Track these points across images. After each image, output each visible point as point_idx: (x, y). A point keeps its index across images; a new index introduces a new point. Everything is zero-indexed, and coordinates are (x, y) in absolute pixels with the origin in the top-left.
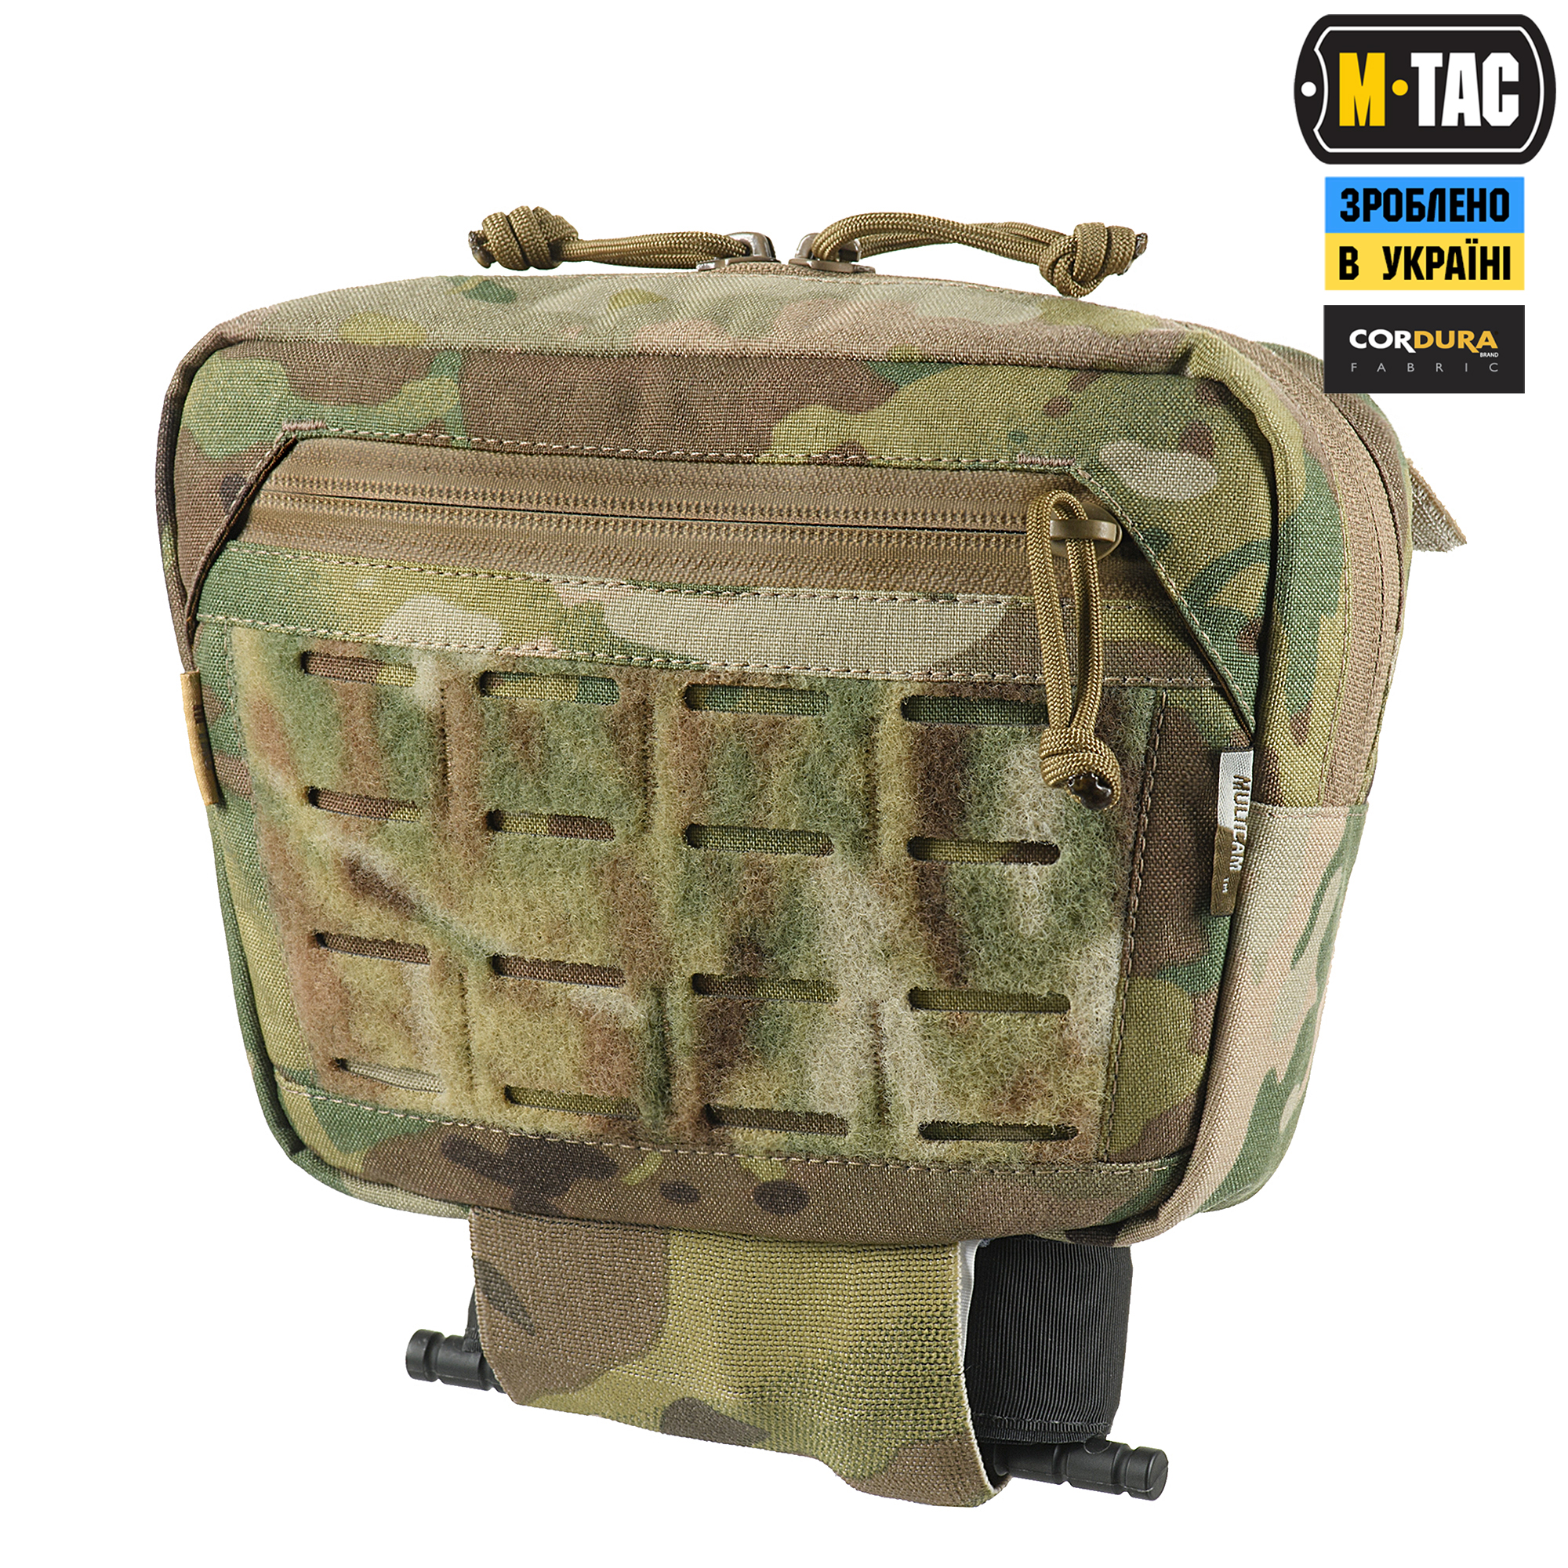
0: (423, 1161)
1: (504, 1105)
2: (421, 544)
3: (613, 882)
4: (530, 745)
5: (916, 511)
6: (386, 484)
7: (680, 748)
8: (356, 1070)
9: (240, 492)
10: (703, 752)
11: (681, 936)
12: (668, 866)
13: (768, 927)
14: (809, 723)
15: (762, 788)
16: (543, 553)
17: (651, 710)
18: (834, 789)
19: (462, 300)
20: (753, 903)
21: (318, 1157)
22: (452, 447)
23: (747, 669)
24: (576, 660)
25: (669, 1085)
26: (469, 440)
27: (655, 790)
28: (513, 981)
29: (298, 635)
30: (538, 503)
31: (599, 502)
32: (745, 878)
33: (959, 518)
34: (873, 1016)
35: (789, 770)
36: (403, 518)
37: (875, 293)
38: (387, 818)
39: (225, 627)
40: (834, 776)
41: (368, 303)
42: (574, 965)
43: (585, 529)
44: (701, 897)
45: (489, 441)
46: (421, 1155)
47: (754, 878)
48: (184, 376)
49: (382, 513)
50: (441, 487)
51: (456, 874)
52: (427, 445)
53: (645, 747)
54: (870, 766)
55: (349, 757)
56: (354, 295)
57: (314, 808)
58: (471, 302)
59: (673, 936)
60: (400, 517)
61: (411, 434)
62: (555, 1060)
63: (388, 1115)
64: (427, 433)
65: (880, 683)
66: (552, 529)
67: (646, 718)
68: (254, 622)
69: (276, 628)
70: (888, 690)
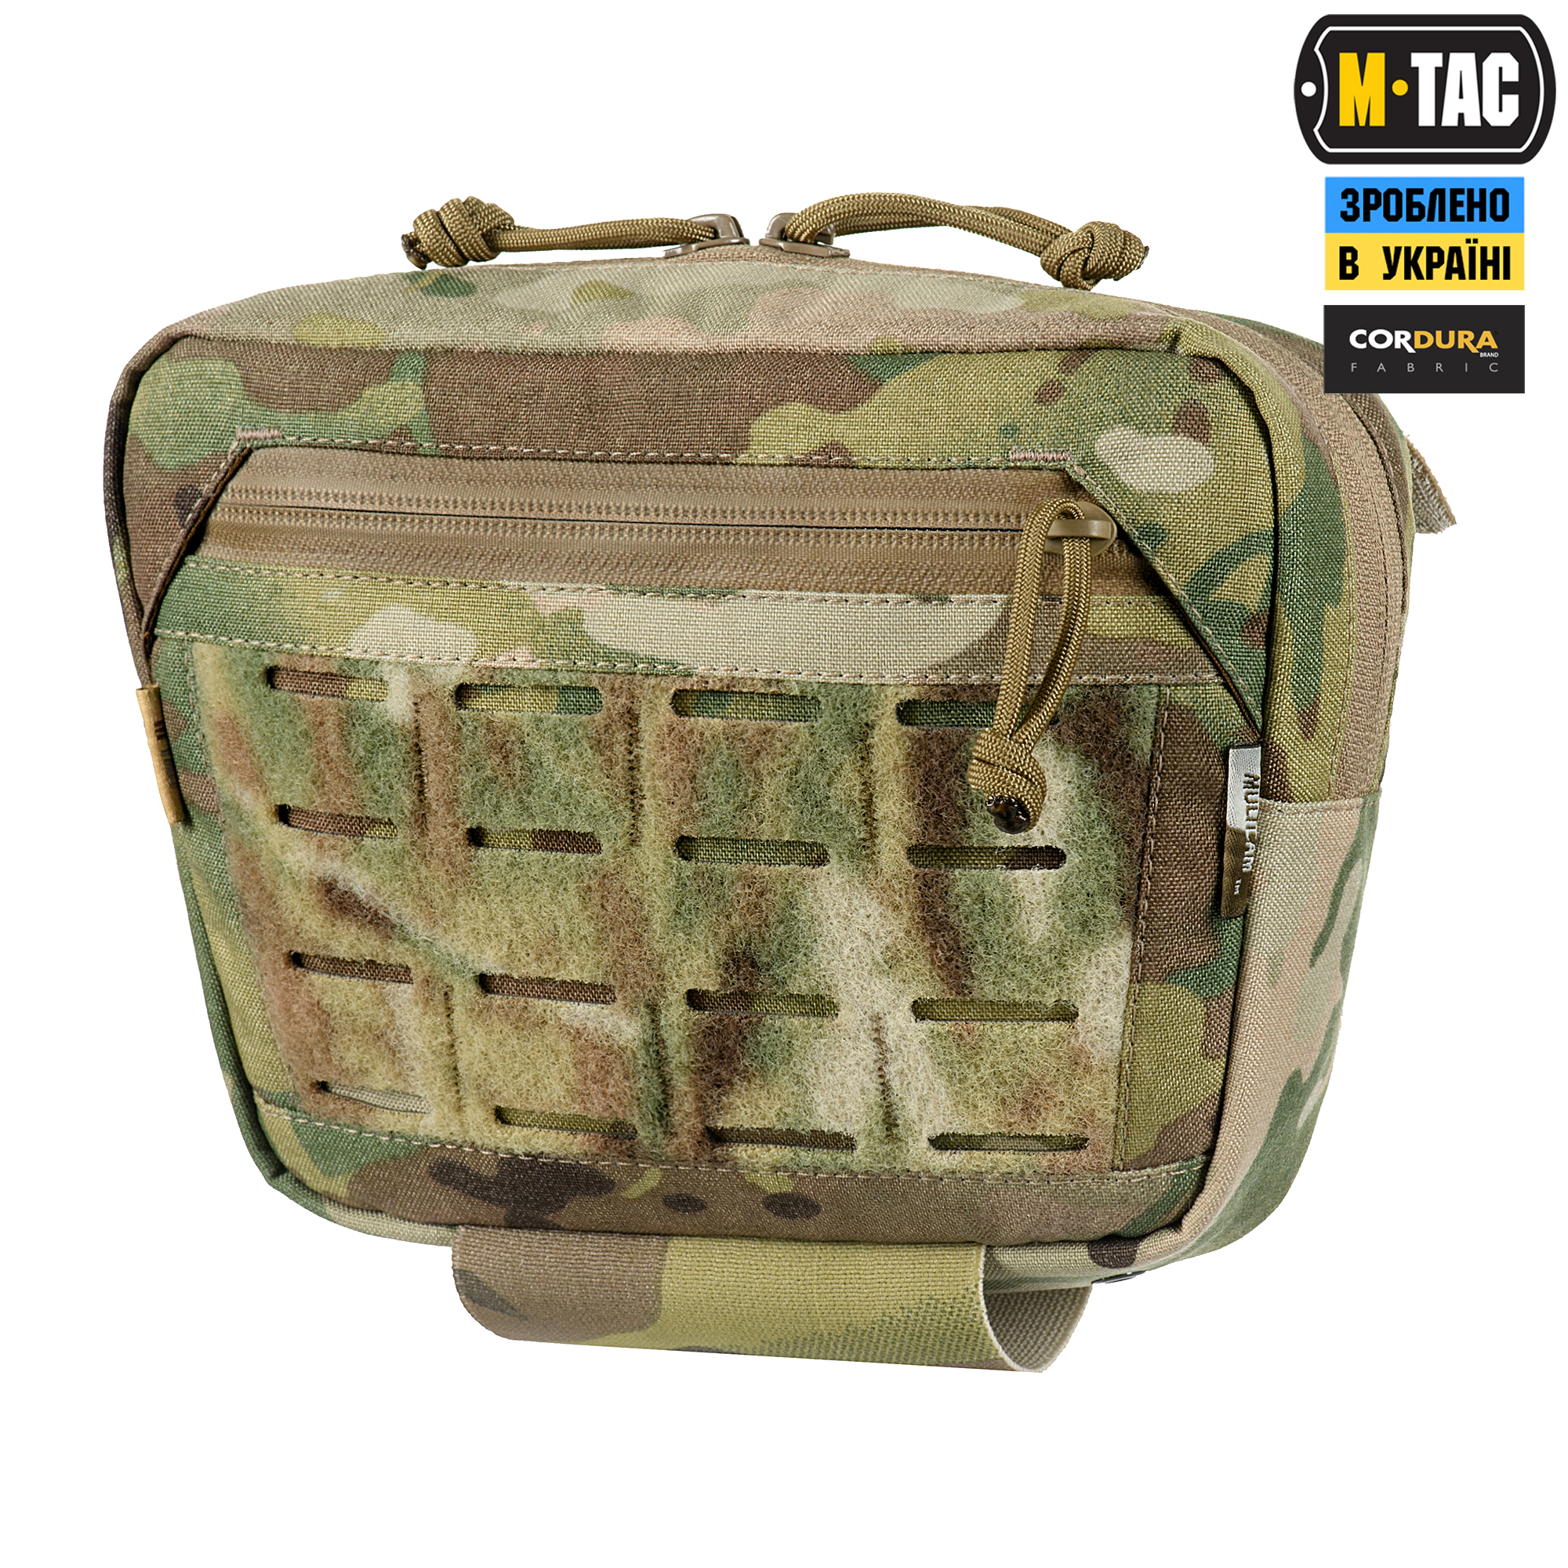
0: (411, 1184)
1: (494, 1126)
2: (389, 553)
3: (602, 897)
4: (510, 759)
5: (906, 511)
6: (350, 493)
7: (668, 758)
8: (338, 1092)
9: (196, 505)
10: (692, 761)
11: (674, 951)
12: (658, 880)
13: (764, 941)
14: (801, 729)
15: (754, 798)
16: (517, 560)
17: (636, 718)
18: (828, 798)
19: (421, 298)
20: (748, 915)
21: (299, 1182)
22: (419, 455)
23: (736, 674)
24: (556, 670)
25: (666, 1106)
26: (437, 446)
27: (644, 802)
28: (501, 999)
29: (263, 650)
30: (512, 509)
31: (574, 507)
32: (738, 891)
33: (951, 517)
34: (877, 1030)
35: (782, 779)
36: (370, 527)
37: (853, 283)
38: (362, 836)
39: (186, 642)
40: (829, 785)
41: (321, 304)
42: (564, 982)
43: (561, 535)
44: (693, 912)
45: (457, 447)
46: (408, 1179)
47: (747, 891)
48: (130, 380)
49: (347, 523)
50: (410, 496)
51: (438, 892)
52: (393, 453)
53: (632, 758)
54: (865, 773)
55: (321, 773)
56: (305, 294)
57: (285, 827)
58: (430, 299)
59: (665, 952)
60: (367, 527)
61: (375, 441)
62: (546, 1080)
63: (373, 1137)
64: (393, 440)
65: (873, 688)
66: (526, 535)
67: (632, 727)
68: (216, 638)
69: (240, 644)
70: (882, 695)
